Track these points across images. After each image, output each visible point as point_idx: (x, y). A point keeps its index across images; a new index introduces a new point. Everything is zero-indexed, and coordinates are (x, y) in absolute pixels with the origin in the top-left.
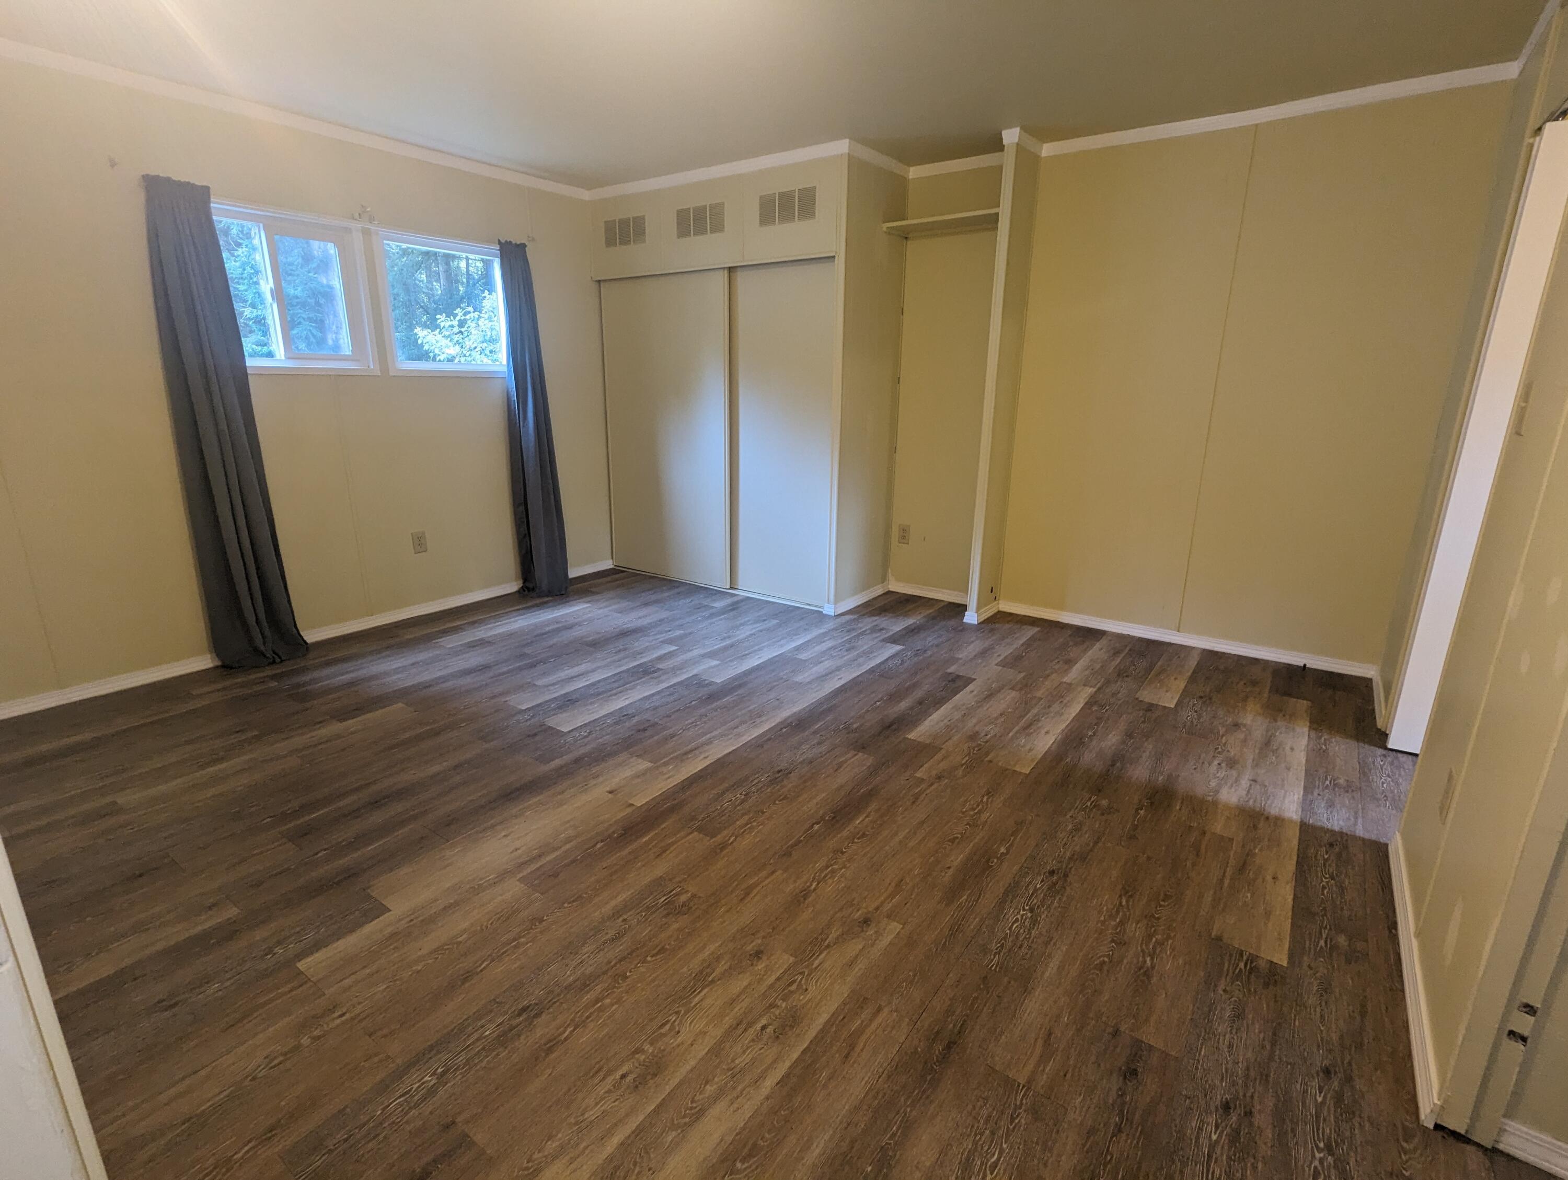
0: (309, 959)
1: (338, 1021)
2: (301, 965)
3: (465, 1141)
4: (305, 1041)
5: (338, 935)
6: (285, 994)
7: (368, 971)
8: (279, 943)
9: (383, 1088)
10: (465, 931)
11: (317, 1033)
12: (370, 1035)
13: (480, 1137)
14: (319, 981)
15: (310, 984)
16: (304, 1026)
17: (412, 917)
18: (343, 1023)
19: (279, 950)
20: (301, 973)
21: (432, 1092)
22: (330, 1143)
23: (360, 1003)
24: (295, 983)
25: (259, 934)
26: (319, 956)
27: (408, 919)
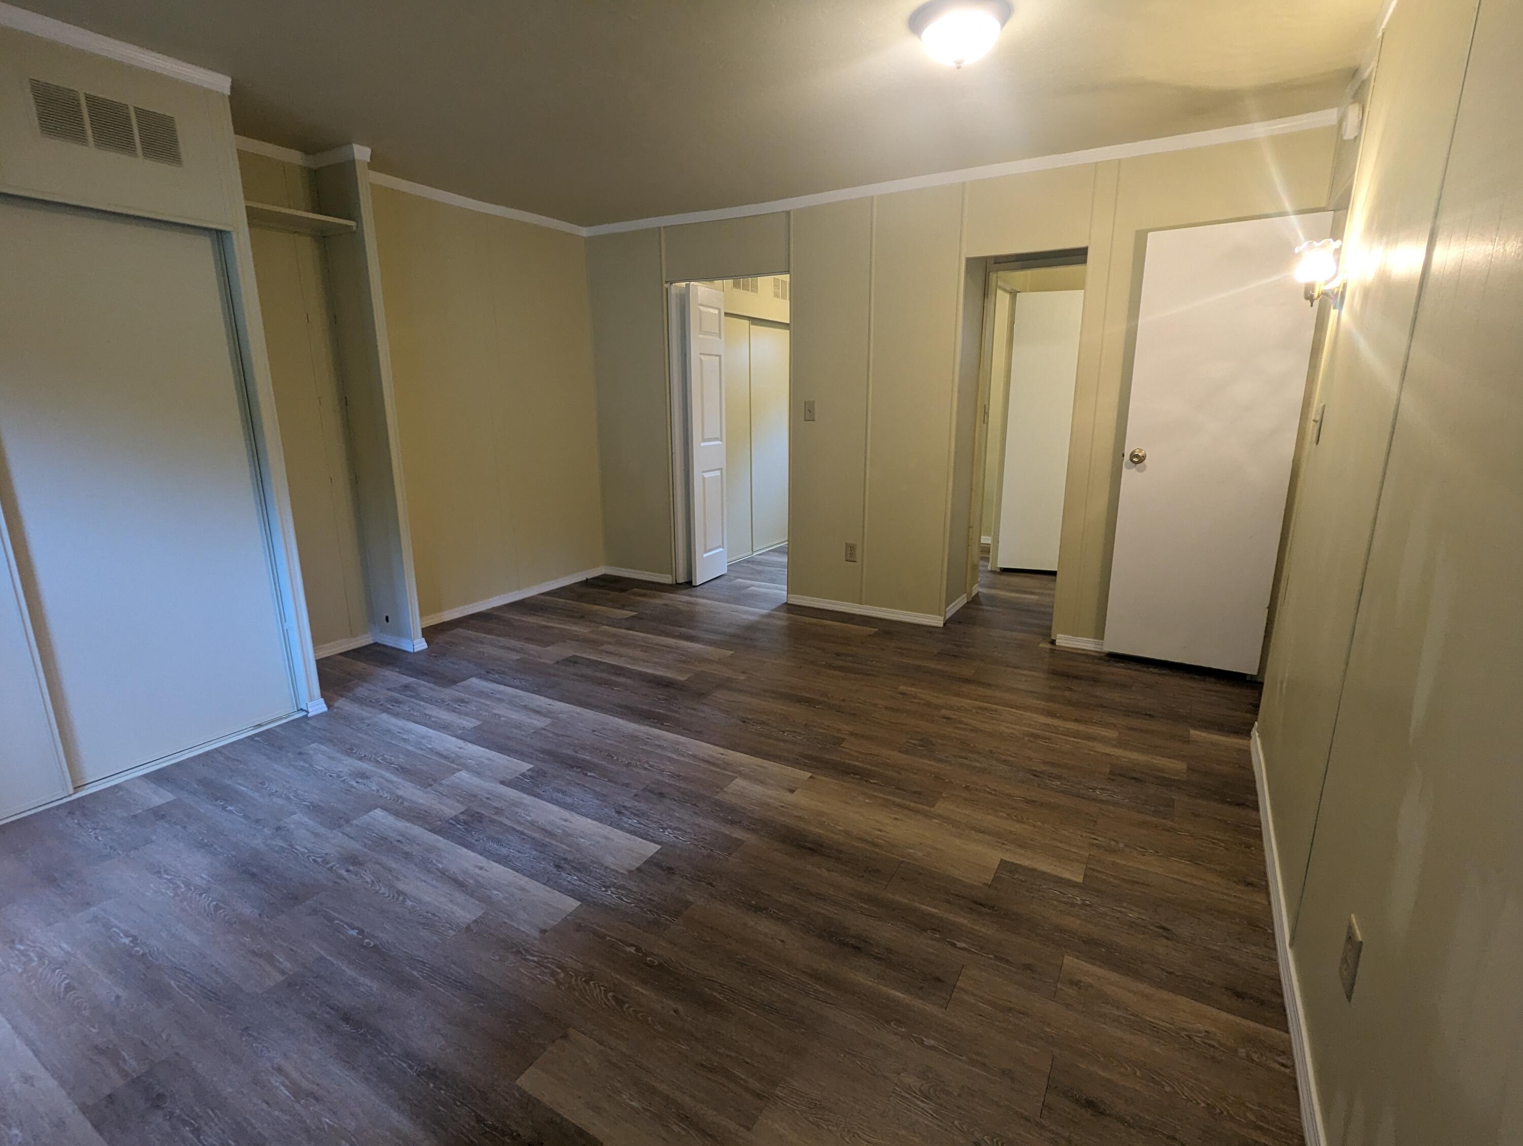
0: (1073, 879)
1: (1100, 838)
2: (1079, 879)
3: (1111, 773)
4: (1121, 845)
5: (1043, 875)
6: (1106, 874)
7: (1059, 844)
8: (1073, 905)
9: (1115, 804)
10: (998, 817)
11: (1113, 843)
12: (1095, 822)
13: (1108, 771)
14: (1083, 863)
15: (1089, 866)
16: (1114, 851)
17: (999, 845)
18: (1099, 836)
19: (1078, 901)
20: (1085, 876)
21: (1102, 789)
22: (1153, 809)
23: (1082, 836)
24: (1096, 874)
25: (1072, 923)
26: (1067, 875)
27: (1004, 846)
